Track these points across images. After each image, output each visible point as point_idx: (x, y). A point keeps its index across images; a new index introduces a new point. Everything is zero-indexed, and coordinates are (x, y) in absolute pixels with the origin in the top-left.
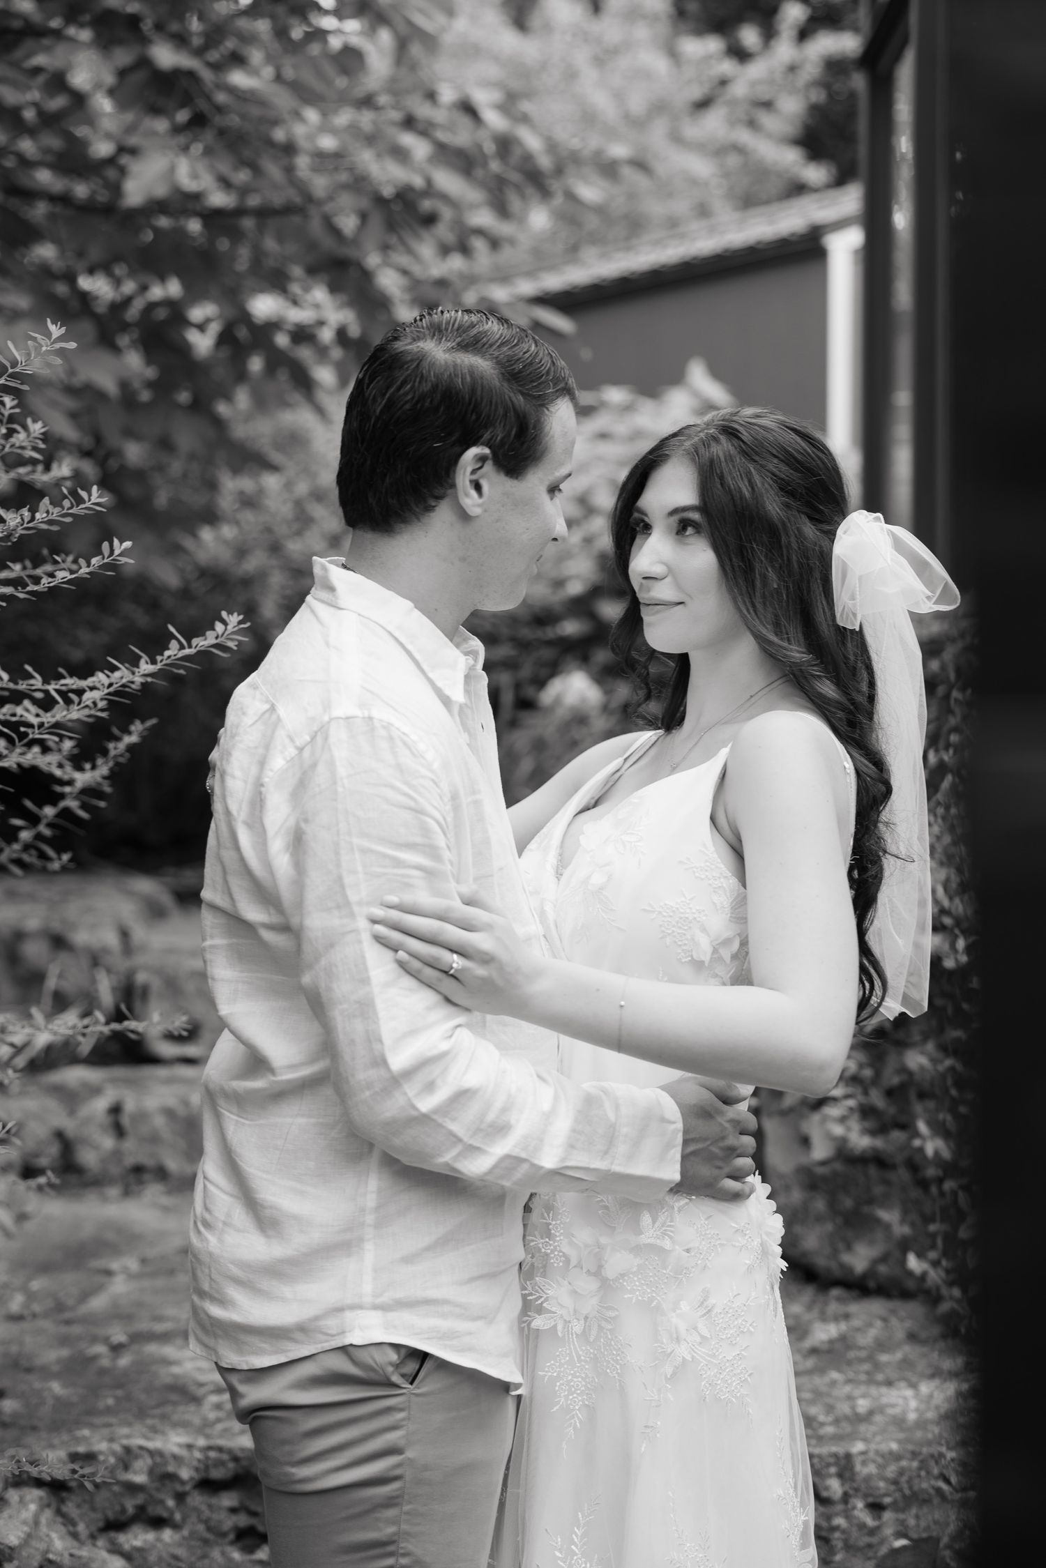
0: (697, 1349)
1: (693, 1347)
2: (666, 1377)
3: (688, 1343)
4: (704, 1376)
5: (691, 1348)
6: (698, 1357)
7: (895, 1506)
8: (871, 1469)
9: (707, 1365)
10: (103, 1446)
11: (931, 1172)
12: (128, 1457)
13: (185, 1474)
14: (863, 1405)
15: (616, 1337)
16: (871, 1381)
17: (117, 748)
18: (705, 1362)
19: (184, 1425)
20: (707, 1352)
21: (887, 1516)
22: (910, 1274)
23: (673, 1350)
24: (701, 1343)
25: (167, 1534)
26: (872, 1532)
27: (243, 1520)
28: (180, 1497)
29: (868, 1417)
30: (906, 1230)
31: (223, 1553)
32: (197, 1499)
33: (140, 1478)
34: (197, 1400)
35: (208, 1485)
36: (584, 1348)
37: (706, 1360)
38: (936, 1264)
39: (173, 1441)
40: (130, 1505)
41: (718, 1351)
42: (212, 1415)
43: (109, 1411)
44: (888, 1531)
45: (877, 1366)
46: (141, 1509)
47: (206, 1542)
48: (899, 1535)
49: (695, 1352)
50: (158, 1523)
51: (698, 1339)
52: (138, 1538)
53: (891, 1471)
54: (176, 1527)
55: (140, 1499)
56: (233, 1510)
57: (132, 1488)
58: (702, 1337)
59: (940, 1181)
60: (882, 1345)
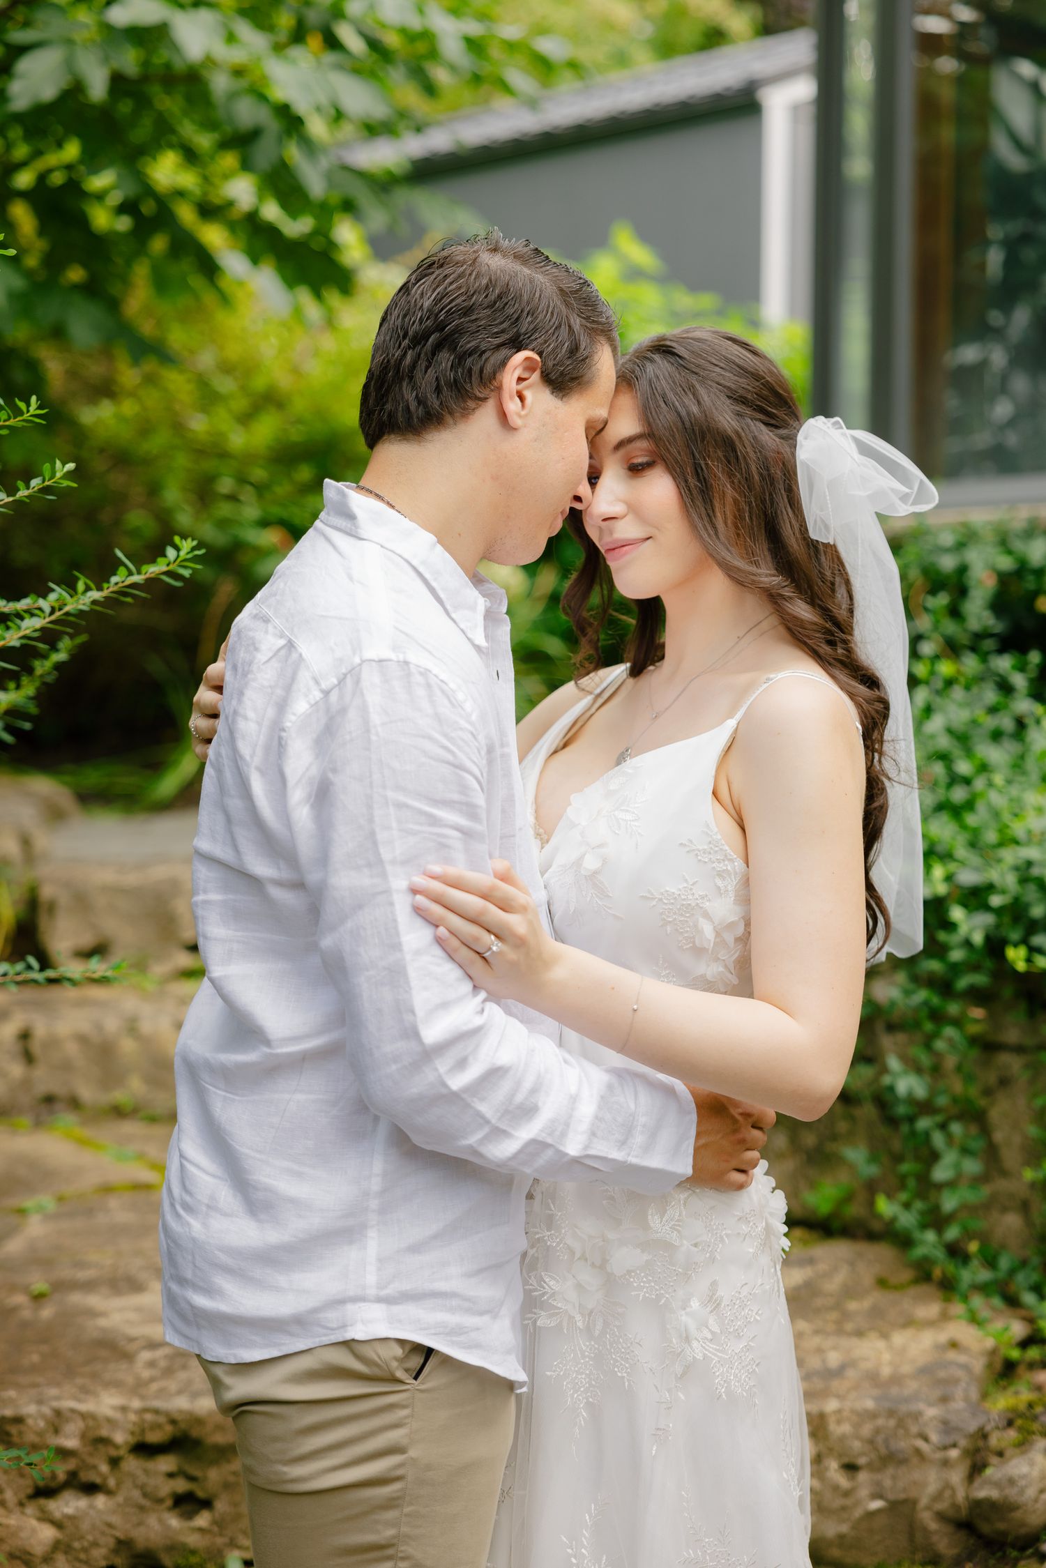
0: (708, 1346)
1: (704, 1345)
2: (676, 1375)
3: (699, 1342)
4: (717, 1374)
5: (702, 1346)
6: (710, 1355)
7: (870, 1467)
8: (846, 1428)
9: (719, 1361)
10: (30, 1409)
11: (901, 1110)
12: (58, 1420)
13: (120, 1438)
14: (834, 1359)
15: (626, 1335)
16: (840, 1332)
17: (42, 667)
18: (716, 1358)
19: (116, 1384)
20: (718, 1348)
21: (863, 1476)
22: (878, 1217)
23: (683, 1350)
24: (711, 1340)
25: (100, 1501)
26: (847, 1494)
27: (181, 1486)
28: (114, 1462)
29: (839, 1372)
30: (872, 1170)
31: (160, 1521)
32: (132, 1464)
33: (71, 1443)
34: (128, 1357)
35: (144, 1449)
36: (588, 1343)
37: (715, 1355)
38: (907, 1206)
39: (106, 1403)
40: (61, 1470)
41: (727, 1345)
42: (146, 1374)
43: (34, 1369)
44: (864, 1492)
45: (846, 1316)
46: (73, 1475)
47: (142, 1508)
48: (877, 1496)
49: (706, 1350)
50: (90, 1489)
51: (709, 1336)
52: (69, 1505)
53: (867, 1430)
54: (109, 1493)
55: (71, 1464)
56: (171, 1475)
57: (64, 1453)
58: (712, 1333)
59: (911, 1119)
60: (849, 1292)
